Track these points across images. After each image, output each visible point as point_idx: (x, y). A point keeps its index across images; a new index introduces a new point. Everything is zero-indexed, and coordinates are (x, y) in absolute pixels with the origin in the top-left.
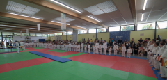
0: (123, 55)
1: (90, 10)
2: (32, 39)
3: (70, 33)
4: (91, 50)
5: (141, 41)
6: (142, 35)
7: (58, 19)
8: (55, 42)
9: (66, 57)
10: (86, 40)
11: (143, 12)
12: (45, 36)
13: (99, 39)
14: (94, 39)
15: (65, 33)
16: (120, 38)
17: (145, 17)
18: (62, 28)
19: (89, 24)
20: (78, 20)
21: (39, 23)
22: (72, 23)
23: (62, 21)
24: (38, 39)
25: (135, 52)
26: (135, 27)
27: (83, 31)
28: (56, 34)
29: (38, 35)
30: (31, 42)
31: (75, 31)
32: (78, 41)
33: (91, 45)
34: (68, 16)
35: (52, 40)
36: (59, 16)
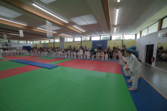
0: (103, 59)
1: (75, 20)
2: (13, 46)
3: (57, 41)
4: (77, 56)
5: (114, 48)
6: (115, 44)
7: (43, 26)
8: (42, 50)
9: (54, 63)
10: (72, 48)
11: (115, 26)
12: (30, 43)
13: (84, 47)
14: (79, 46)
15: (52, 41)
16: (100, 45)
17: (117, 30)
18: (48, 35)
19: (74, 33)
20: (65, 29)
21: (21, 29)
22: (59, 32)
23: (49, 29)
24: (22, 46)
25: (111, 57)
26: (111, 37)
27: (69, 39)
28: (43, 42)
29: (22, 42)
30: (12, 49)
31: (62, 39)
32: (65, 48)
33: (77, 52)
34: (54, 24)
35: (38, 47)
36: (45, 23)
